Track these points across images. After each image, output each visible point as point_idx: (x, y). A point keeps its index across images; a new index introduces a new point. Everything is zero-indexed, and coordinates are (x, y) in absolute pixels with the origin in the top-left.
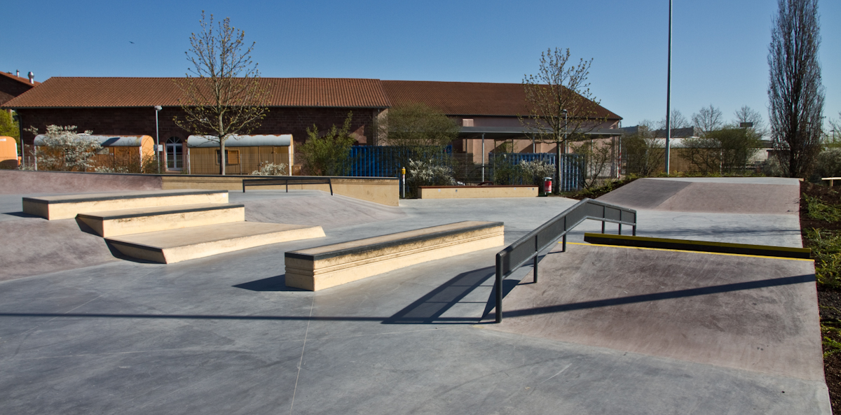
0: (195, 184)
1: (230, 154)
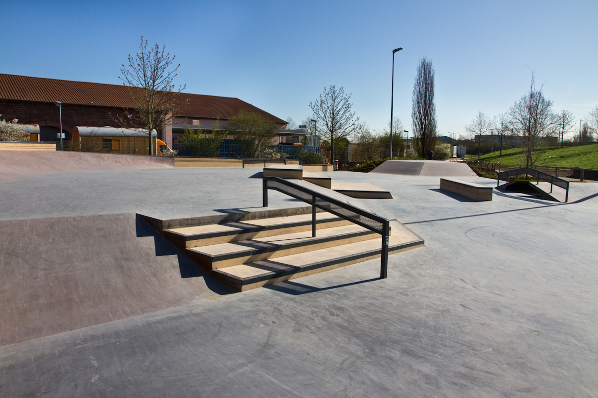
0: (194, 163)
1: (113, 142)
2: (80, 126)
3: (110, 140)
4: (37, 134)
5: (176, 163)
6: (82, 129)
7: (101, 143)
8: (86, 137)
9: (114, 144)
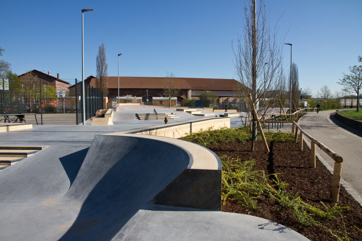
1: (163, 102)
2: (153, 97)
3: (162, 101)
4: (141, 100)
5: (170, 108)
6: (154, 98)
7: (159, 103)
8: (155, 100)
9: (163, 103)
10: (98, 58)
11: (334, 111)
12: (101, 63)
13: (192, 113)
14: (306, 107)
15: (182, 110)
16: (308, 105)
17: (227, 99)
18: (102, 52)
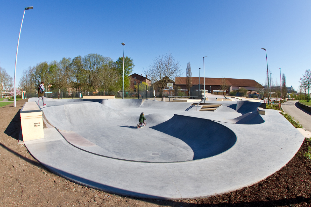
2: (214, 90)
4: (207, 91)
7: (217, 93)
8: (214, 92)
9: (219, 93)
10: (187, 69)
11: (297, 101)
12: (189, 71)
13: (239, 99)
14: (289, 98)
15: (234, 97)
16: (290, 97)
17: (250, 92)
18: (189, 66)
